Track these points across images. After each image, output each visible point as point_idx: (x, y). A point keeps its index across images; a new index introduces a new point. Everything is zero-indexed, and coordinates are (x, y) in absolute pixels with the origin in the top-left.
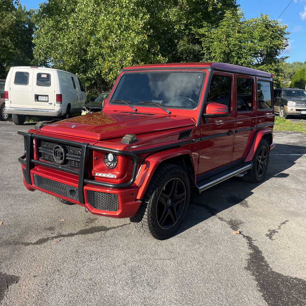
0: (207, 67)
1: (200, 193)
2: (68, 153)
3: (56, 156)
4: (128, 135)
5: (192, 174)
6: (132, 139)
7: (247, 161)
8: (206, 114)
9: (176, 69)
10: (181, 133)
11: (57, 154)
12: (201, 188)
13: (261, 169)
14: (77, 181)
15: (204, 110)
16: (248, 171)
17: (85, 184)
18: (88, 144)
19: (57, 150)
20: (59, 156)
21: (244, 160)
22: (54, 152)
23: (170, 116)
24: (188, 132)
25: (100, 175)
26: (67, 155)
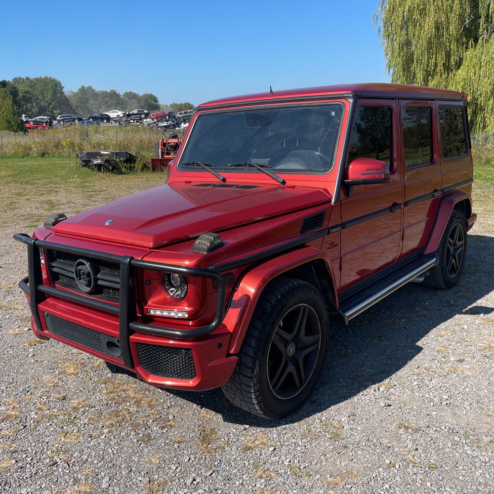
0: (346, 93)
1: (347, 323)
2: (100, 273)
3: (80, 279)
4: (204, 236)
5: (330, 292)
6: (211, 243)
7: (428, 251)
8: (348, 179)
9: (291, 101)
10: (305, 221)
11: (80, 276)
12: (348, 314)
13: (453, 263)
14: (117, 325)
15: (344, 173)
16: (432, 270)
17: (131, 332)
18: (132, 258)
19: (80, 267)
20: (84, 278)
21: (424, 252)
22: (76, 272)
23: (283, 189)
24: (319, 216)
25: (158, 313)
26: (99, 276)
